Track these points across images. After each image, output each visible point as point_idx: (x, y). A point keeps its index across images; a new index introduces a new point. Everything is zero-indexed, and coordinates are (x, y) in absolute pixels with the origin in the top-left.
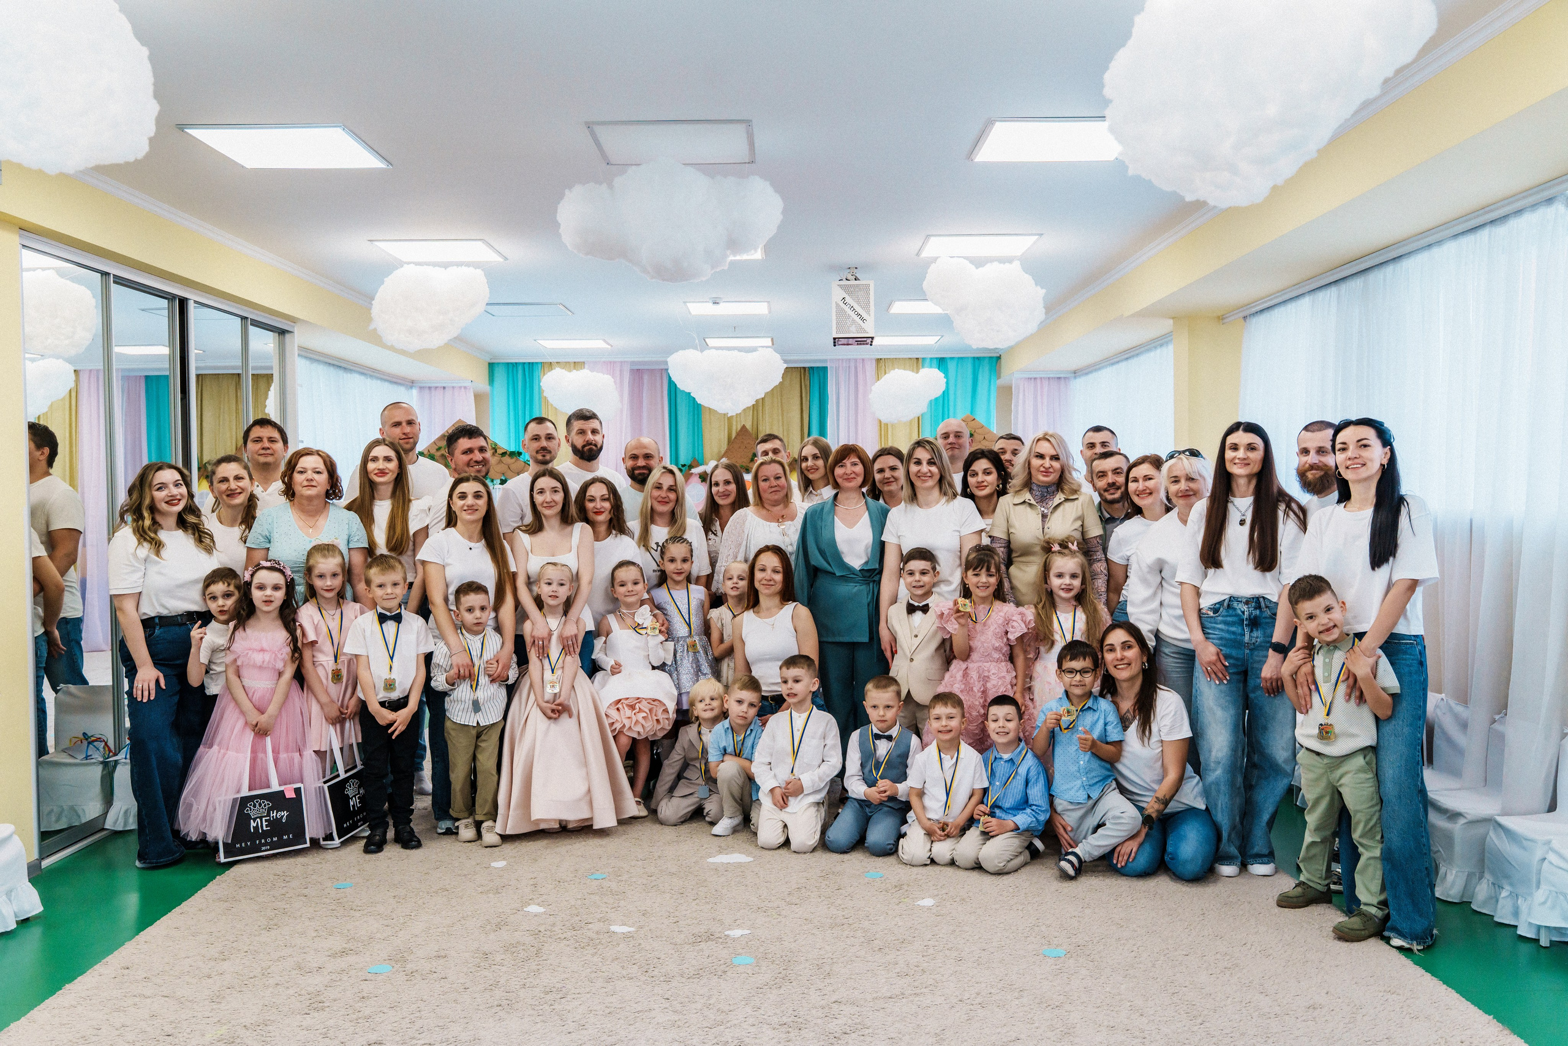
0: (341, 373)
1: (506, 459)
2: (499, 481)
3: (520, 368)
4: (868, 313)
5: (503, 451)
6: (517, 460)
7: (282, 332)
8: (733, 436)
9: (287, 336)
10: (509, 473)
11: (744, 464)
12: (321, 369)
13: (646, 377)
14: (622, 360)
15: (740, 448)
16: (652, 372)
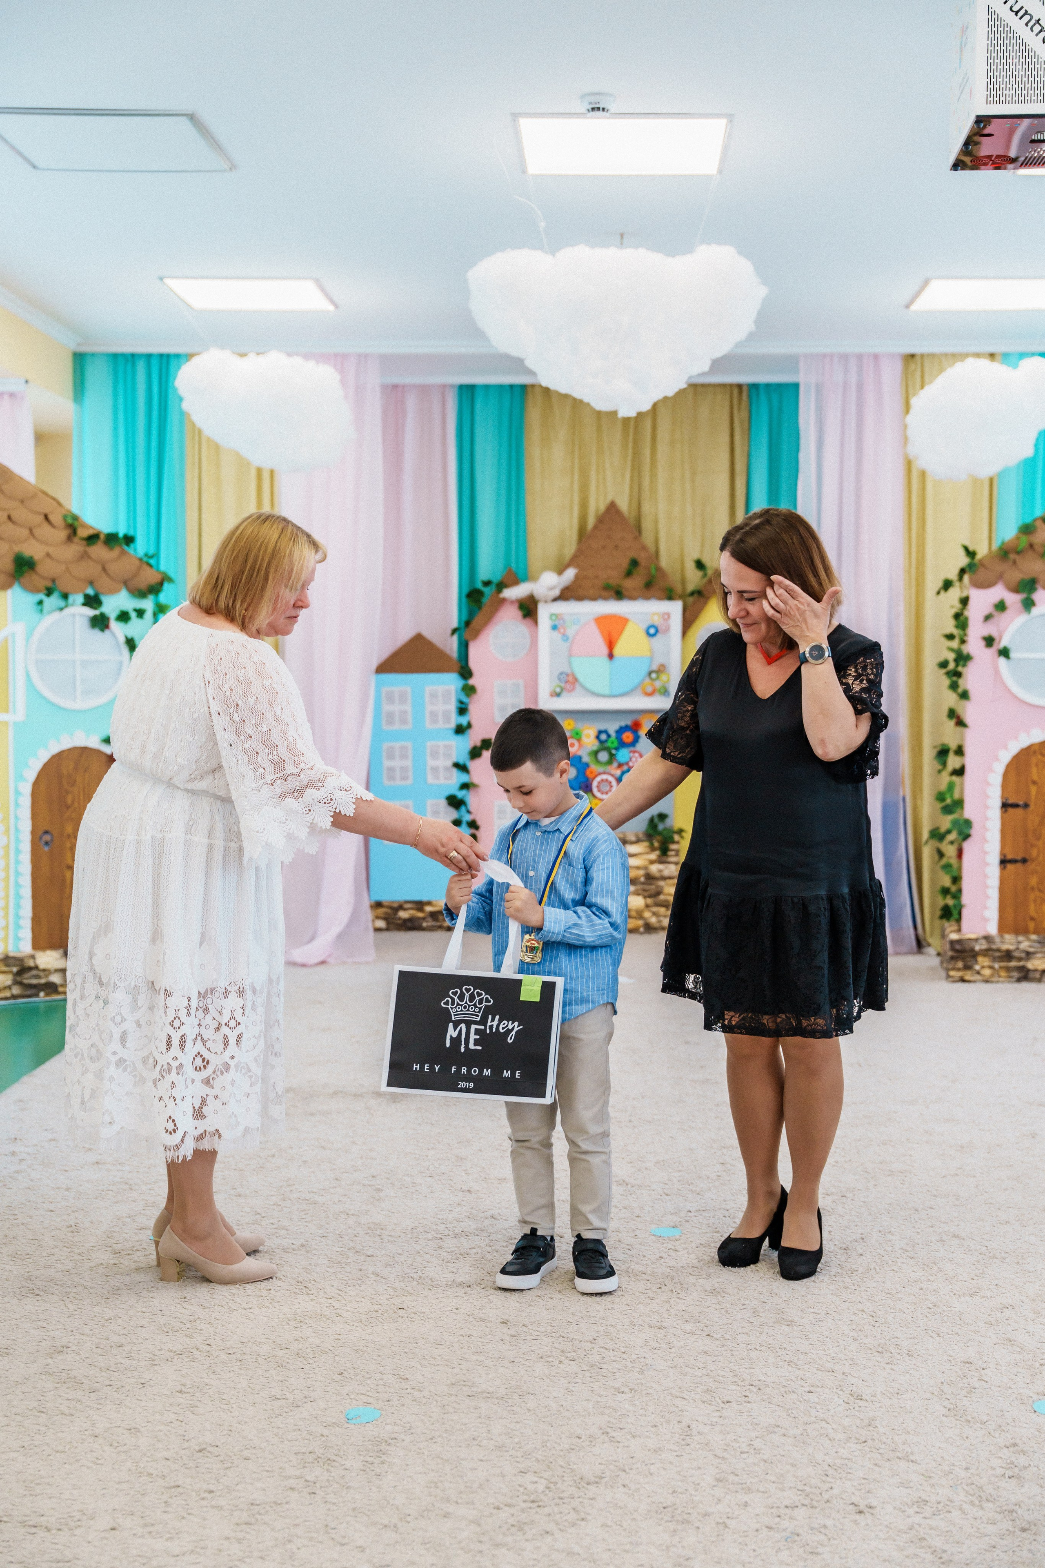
1: (99, 551)
2: (80, 599)
3: (141, 365)
5: (91, 532)
6: (123, 553)
8: (591, 522)
10: (104, 581)
11: (613, 582)
13: (411, 403)
14: (360, 350)
15: (604, 547)
16: (424, 390)
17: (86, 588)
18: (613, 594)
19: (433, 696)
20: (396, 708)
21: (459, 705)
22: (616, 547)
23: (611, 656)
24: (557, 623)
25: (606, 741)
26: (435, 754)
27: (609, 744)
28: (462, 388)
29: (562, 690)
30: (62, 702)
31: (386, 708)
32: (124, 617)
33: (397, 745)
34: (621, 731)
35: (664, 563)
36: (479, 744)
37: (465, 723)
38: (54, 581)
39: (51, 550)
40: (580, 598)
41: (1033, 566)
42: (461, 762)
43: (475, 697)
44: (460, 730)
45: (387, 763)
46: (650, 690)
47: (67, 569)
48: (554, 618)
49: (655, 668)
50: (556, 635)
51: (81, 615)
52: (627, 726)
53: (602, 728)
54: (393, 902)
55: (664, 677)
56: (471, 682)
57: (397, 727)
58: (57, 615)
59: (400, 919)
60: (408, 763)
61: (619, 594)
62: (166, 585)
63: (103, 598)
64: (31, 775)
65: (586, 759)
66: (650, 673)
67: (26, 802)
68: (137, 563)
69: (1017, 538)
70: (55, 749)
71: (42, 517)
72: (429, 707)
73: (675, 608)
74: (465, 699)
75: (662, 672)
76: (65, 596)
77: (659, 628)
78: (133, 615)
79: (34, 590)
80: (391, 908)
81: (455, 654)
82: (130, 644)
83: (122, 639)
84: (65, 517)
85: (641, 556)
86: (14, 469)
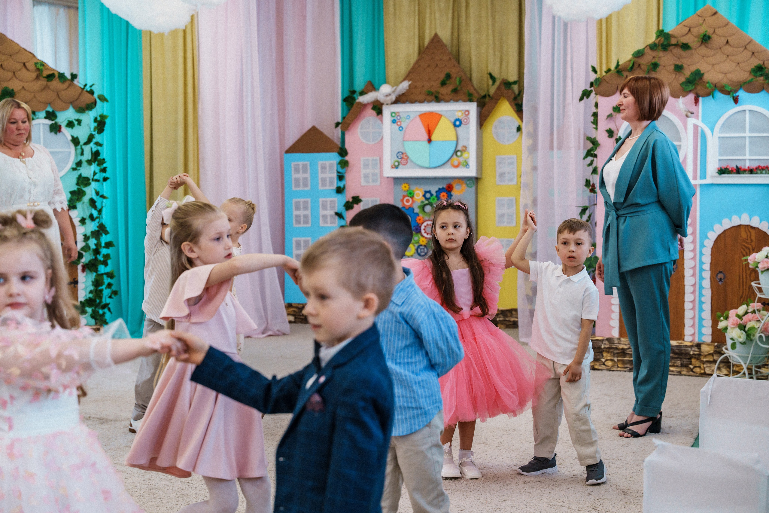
1: (55, 84)
2: (43, 114)
5: (52, 72)
6: (70, 85)
8: (425, 46)
10: (58, 103)
11: (433, 90)
15: (429, 66)
17: (47, 107)
18: (434, 98)
19: (324, 168)
20: (301, 176)
21: (339, 174)
22: (437, 65)
23: (430, 141)
24: (395, 118)
25: (429, 198)
26: (324, 207)
27: (431, 200)
29: (399, 164)
31: (294, 176)
32: (70, 124)
33: (302, 200)
34: (440, 191)
36: (351, 200)
37: (342, 186)
39: (25, 85)
40: (413, 102)
42: (339, 212)
43: (349, 169)
44: (339, 190)
45: (296, 213)
46: (456, 163)
47: (35, 96)
48: (393, 115)
49: (459, 148)
50: (395, 126)
51: (44, 124)
52: (443, 188)
53: (428, 190)
54: (299, 304)
55: (465, 155)
56: (346, 158)
57: (301, 188)
59: (303, 315)
60: (308, 212)
61: (437, 99)
63: (58, 114)
65: (417, 210)
66: (456, 152)
68: (80, 90)
71: (22, 65)
72: (321, 176)
73: (472, 107)
74: (340, 170)
75: (465, 151)
77: (463, 122)
78: (76, 123)
80: (297, 308)
81: (337, 140)
82: (75, 141)
83: (70, 138)
84: (36, 64)
85: (454, 72)
86: (9, 36)
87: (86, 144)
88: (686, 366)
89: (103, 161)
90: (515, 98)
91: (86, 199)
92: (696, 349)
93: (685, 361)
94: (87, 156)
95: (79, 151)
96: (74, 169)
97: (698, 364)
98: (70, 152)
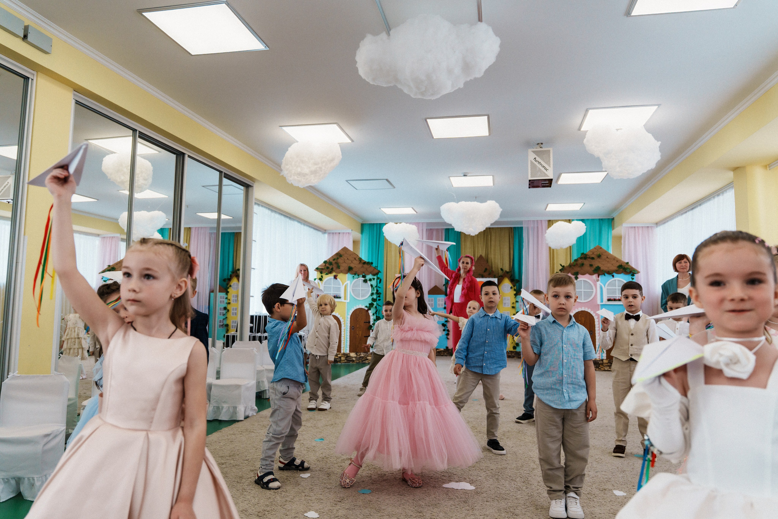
0: (288, 220)
1: (366, 266)
2: (361, 276)
3: (375, 226)
4: (549, 166)
5: (364, 262)
6: (371, 266)
7: (247, 186)
9: (250, 189)
10: (367, 272)
11: (481, 274)
12: (277, 216)
13: (435, 233)
14: (423, 222)
15: (479, 266)
16: (437, 230)
17: (363, 274)
18: (482, 276)
19: (440, 300)
22: (483, 265)
28: (446, 229)
30: (356, 298)
32: (370, 280)
35: (493, 269)
38: (356, 272)
39: (356, 265)
41: (577, 269)
47: (359, 269)
51: (362, 279)
58: (356, 280)
62: (379, 273)
63: (366, 276)
64: (350, 314)
67: (349, 320)
68: (373, 268)
69: (574, 263)
70: (355, 308)
71: (354, 259)
72: (438, 303)
76: (358, 275)
78: (372, 279)
79: (352, 274)
81: (444, 291)
82: (372, 286)
83: (370, 285)
84: (359, 258)
85: (488, 268)
86: (349, 248)
87: (376, 287)
88: (598, 367)
89: (380, 293)
90: (510, 277)
91: (374, 306)
92: (601, 361)
93: (597, 366)
94: (375, 292)
95: (373, 290)
96: (372, 296)
97: (602, 367)
98: (369, 290)
